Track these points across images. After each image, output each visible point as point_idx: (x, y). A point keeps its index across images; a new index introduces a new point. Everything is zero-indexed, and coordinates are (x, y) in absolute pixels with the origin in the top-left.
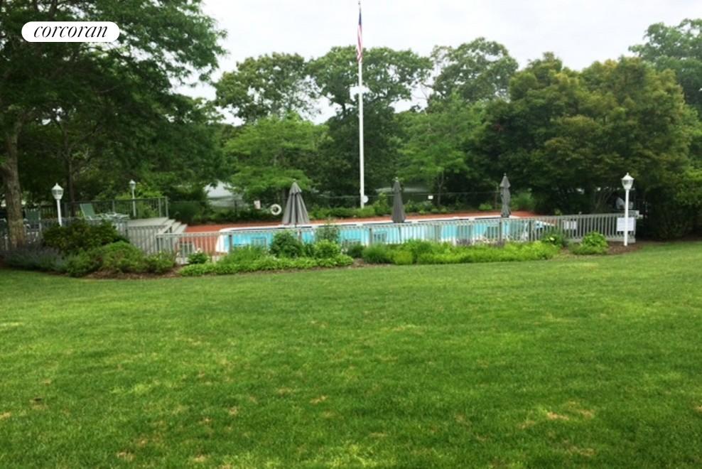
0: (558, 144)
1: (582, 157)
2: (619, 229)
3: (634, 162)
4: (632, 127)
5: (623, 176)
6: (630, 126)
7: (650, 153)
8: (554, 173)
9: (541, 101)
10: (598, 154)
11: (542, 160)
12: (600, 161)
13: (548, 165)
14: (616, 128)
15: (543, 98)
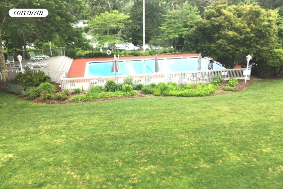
0: (222, 43)
1: (231, 49)
2: (244, 75)
3: (252, 50)
4: (252, 37)
5: (247, 56)
6: (251, 37)
7: (259, 47)
8: (219, 54)
9: (217, 23)
10: (238, 47)
11: (215, 49)
12: (238, 50)
13: (218, 50)
14: (246, 37)
15: (218, 22)
